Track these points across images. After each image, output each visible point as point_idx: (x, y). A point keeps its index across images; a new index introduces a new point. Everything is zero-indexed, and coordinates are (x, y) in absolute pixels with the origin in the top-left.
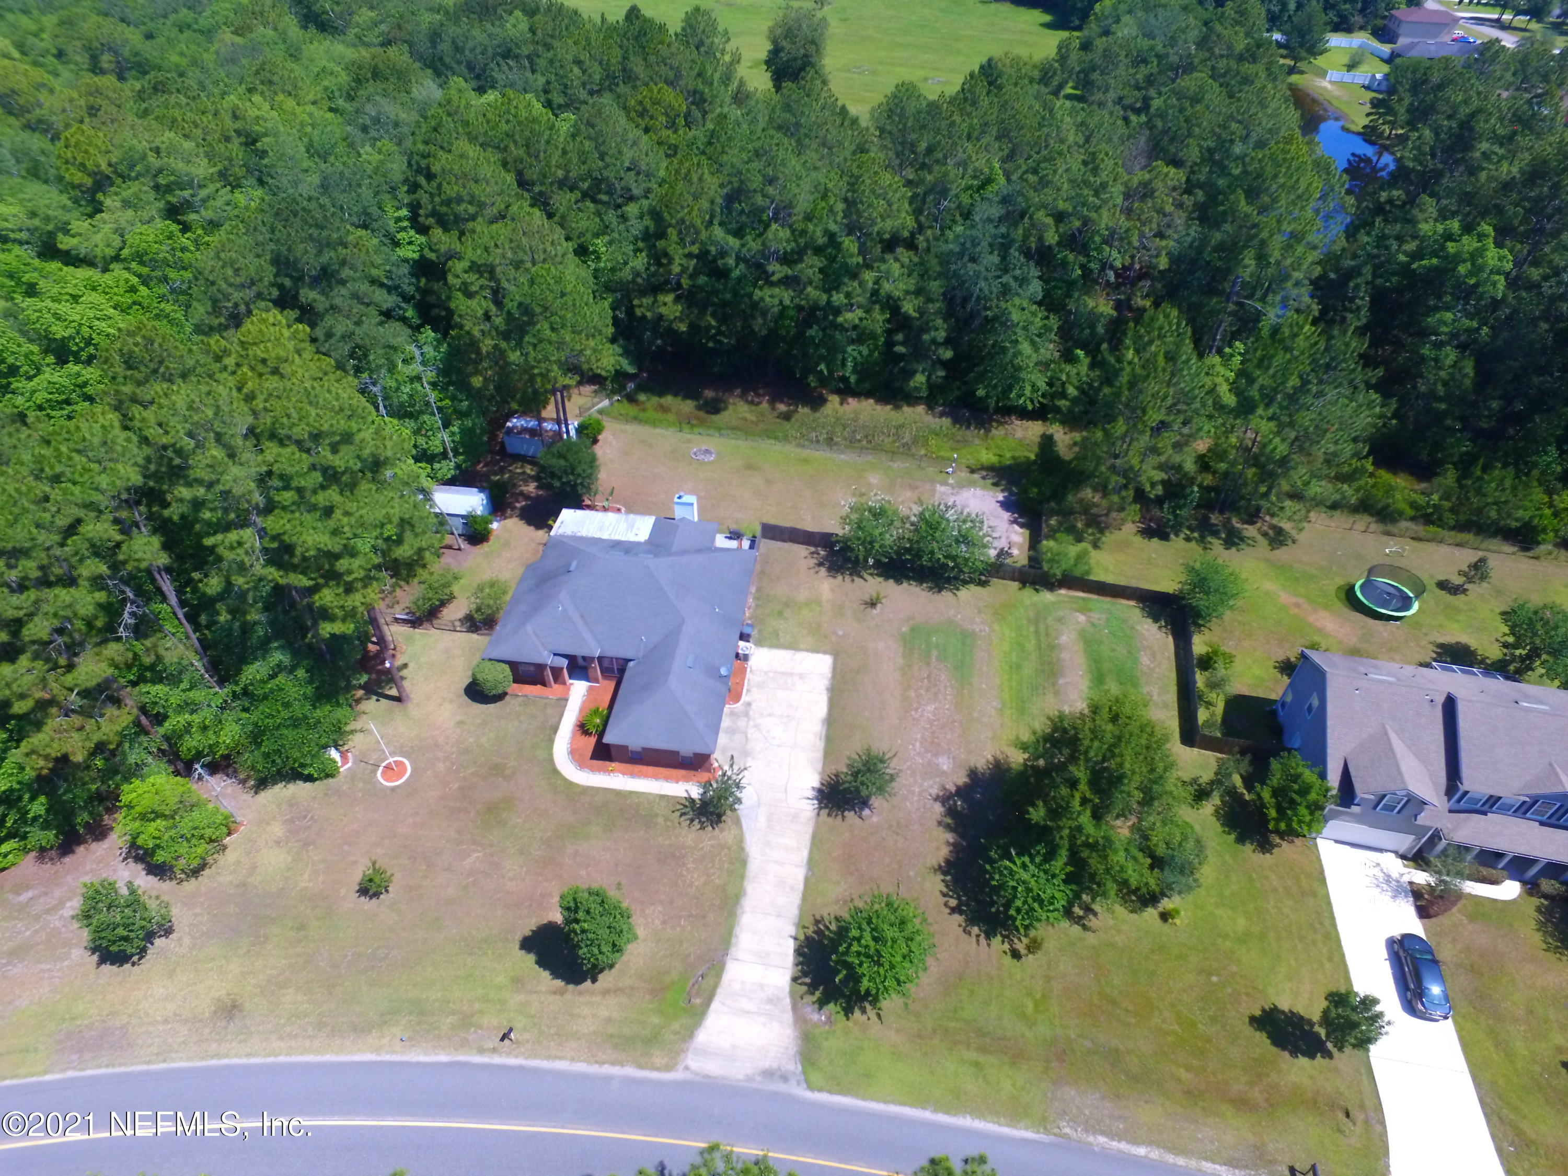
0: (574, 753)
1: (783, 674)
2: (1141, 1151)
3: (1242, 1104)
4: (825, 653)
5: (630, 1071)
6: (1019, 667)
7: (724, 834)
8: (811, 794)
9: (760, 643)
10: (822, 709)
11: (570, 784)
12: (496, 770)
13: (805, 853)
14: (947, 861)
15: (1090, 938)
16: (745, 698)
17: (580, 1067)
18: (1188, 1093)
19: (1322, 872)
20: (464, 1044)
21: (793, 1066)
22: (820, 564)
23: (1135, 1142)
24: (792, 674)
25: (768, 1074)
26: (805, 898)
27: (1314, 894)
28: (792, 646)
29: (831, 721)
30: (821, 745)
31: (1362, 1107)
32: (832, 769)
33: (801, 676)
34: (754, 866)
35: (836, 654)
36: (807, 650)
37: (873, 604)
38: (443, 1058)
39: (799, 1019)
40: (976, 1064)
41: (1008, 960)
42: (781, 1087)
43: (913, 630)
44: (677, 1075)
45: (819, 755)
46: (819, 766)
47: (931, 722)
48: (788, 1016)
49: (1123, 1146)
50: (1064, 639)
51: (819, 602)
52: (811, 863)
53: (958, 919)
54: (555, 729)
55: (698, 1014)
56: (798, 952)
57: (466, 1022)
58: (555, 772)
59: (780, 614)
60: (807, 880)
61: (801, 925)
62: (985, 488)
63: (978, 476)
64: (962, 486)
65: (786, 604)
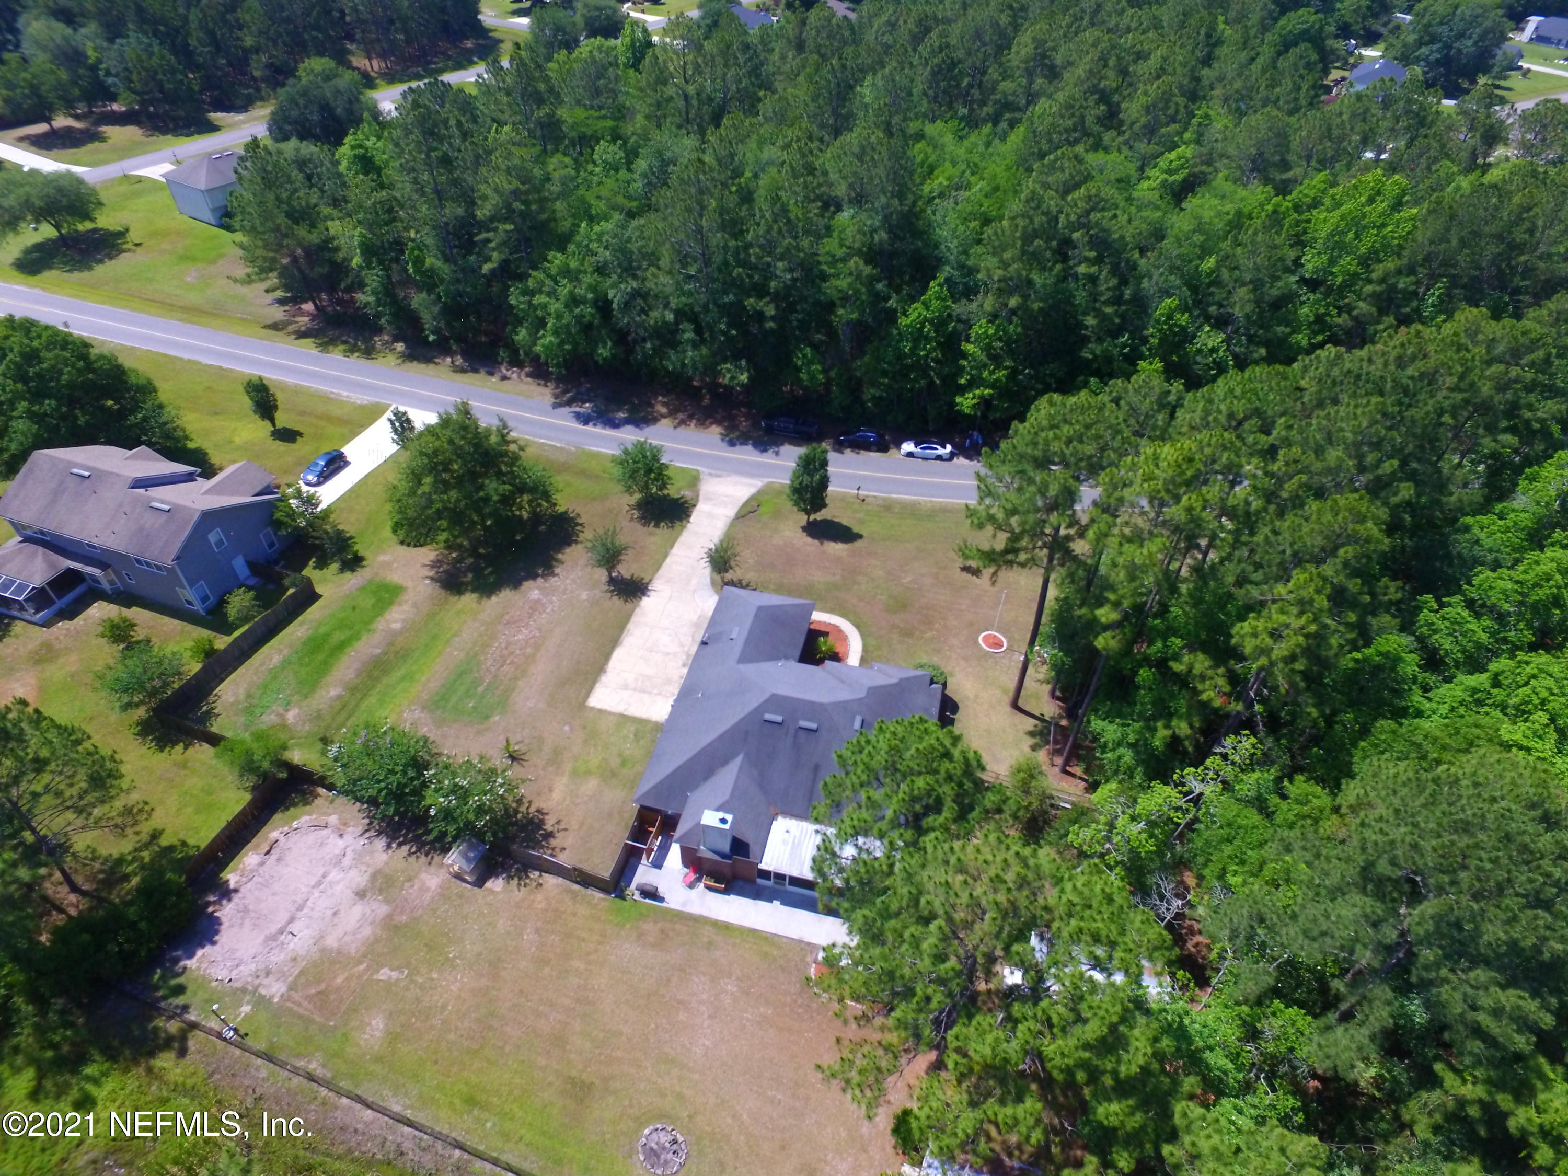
0: (846, 642)
1: (644, 692)
4: (592, 708)
8: (652, 594)
10: (618, 655)
11: (844, 615)
12: (907, 633)
13: (668, 560)
14: (569, 545)
21: (704, 478)
22: (549, 835)
24: (635, 690)
25: (718, 476)
26: (676, 539)
28: (624, 719)
29: (614, 642)
30: (630, 626)
32: (629, 605)
33: (626, 687)
35: (582, 705)
36: (610, 713)
37: (514, 756)
39: (696, 492)
42: (713, 473)
44: (766, 479)
45: (634, 619)
46: (638, 611)
47: (527, 625)
48: (702, 493)
51: (575, 773)
52: (665, 556)
53: (579, 521)
55: (754, 499)
56: (689, 516)
60: (672, 547)
61: (683, 527)
62: (205, 981)
63: (192, 1017)
64: (240, 993)
65: (614, 774)
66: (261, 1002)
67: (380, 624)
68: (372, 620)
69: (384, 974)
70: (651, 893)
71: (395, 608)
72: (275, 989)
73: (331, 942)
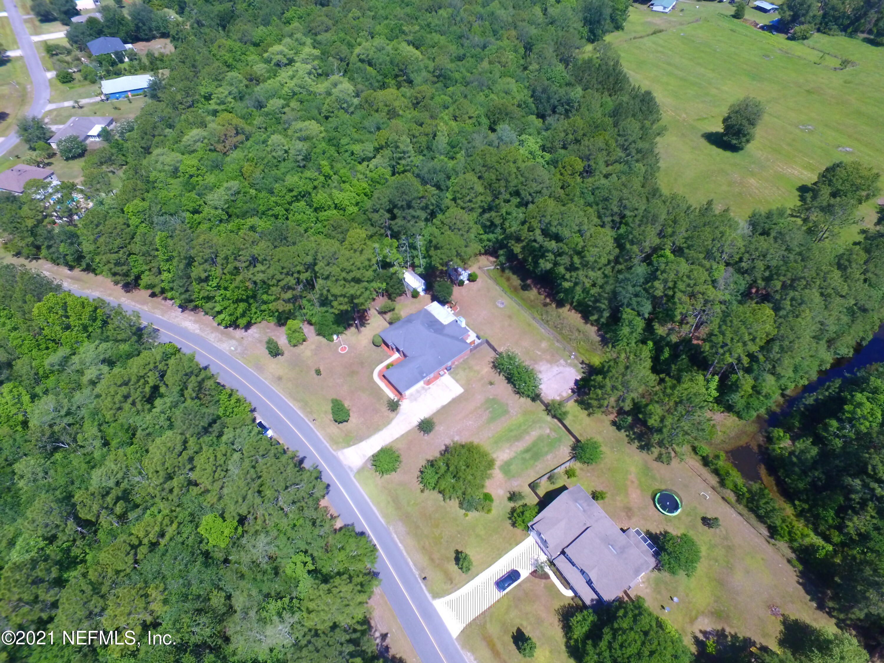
0: (380, 371)
1: (447, 386)
2: (400, 545)
3: (432, 560)
4: (463, 388)
5: (328, 445)
6: (511, 431)
7: (392, 415)
8: (420, 421)
9: (450, 374)
10: (446, 402)
11: (372, 379)
12: (362, 364)
13: (403, 433)
14: (431, 460)
15: (442, 503)
16: (430, 386)
17: (321, 437)
18: (423, 547)
19: (520, 542)
20: (307, 416)
21: (355, 470)
22: (493, 362)
23: (401, 543)
24: (449, 388)
25: (350, 467)
26: (393, 442)
27: (510, 544)
28: (457, 381)
29: (444, 408)
30: (436, 410)
31: (456, 585)
33: (451, 390)
34: (390, 426)
35: (466, 391)
36: (460, 384)
37: (491, 384)
38: (302, 415)
39: (365, 463)
40: (389, 502)
41: (419, 491)
42: (349, 472)
43: (493, 399)
44: (334, 453)
45: (432, 413)
48: (364, 461)
49: (398, 541)
50: (534, 433)
51: (479, 373)
52: (402, 436)
53: (419, 473)
54: (382, 362)
55: (349, 446)
57: (311, 413)
58: (372, 373)
59: (465, 369)
60: (397, 438)
62: (578, 371)
63: (581, 366)
64: (570, 365)
65: (469, 368)
66: (566, 361)
67: (513, 454)
68: (515, 458)
69: (539, 353)
70: (478, 337)
71: (505, 459)
72: (562, 361)
73: (549, 365)
